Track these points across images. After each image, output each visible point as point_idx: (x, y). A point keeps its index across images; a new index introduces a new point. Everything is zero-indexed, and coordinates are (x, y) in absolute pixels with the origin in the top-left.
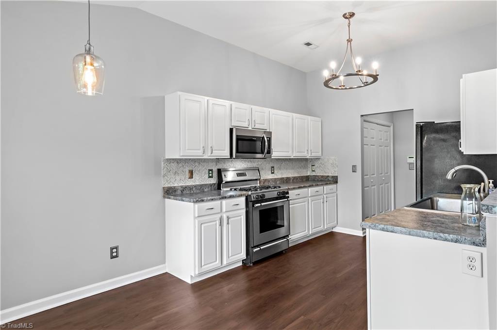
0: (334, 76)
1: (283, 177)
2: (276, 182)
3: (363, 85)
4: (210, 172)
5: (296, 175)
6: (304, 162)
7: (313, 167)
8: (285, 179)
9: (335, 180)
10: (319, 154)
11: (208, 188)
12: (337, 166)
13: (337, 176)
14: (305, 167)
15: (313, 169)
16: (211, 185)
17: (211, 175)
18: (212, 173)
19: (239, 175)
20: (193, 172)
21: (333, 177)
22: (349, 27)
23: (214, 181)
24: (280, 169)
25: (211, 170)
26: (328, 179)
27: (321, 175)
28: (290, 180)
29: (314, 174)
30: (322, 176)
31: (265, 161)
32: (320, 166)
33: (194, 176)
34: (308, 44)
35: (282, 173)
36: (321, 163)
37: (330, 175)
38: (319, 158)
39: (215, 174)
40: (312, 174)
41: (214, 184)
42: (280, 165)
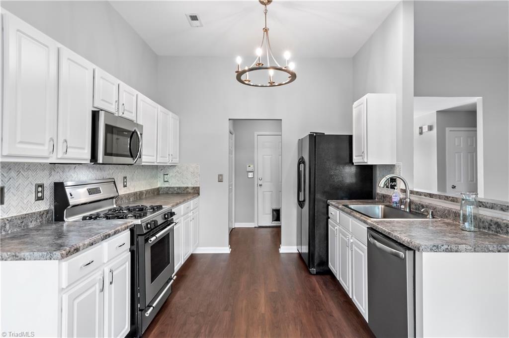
0: (260, 66)
1: (135, 191)
2: (130, 199)
3: (268, 85)
4: (40, 189)
5: (148, 188)
6: (155, 170)
7: (166, 176)
8: (139, 193)
9: (196, 192)
10: (176, 161)
11: (36, 220)
12: (199, 175)
13: (199, 187)
14: (155, 177)
15: (166, 180)
16: (41, 214)
17: (40, 195)
18: (42, 192)
19: (91, 192)
20: (6, 190)
21: (194, 188)
22: (266, 14)
23: (47, 205)
24: (132, 180)
25: (41, 186)
26: (188, 191)
27: (178, 186)
28: (143, 195)
29: (167, 185)
30: (179, 188)
31: (117, 168)
32: (176, 175)
33: (6, 199)
34: (194, 18)
35: (134, 186)
36: (178, 172)
37: (190, 185)
38: (175, 166)
39: (48, 193)
40: (163, 186)
41: (47, 212)
42: (133, 175)
